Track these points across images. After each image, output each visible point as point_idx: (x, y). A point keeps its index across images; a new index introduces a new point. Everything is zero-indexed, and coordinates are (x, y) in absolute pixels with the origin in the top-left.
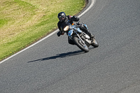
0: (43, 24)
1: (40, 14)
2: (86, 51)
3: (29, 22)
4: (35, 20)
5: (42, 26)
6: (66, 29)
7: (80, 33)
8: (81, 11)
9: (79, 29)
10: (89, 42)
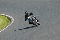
2: (37, 26)
7: (34, 19)
8: (8, 25)
9: (33, 18)
10: (37, 22)
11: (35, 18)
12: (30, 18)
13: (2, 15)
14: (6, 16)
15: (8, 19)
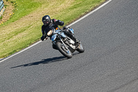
3: (63, 5)
4: (68, 3)
5: (75, 10)
6: (49, 33)
10: (74, 48)
12: (52, 34)
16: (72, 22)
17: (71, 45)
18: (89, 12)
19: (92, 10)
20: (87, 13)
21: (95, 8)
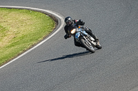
0: (13, 46)
1: (10, 35)
4: (6, 41)
5: (12, 48)
6: (73, 32)
8: (51, 33)
9: (85, 32)
10: (95, 44)
11: (90, 33)
13: (36, 11)
14: (46, 14)
15: (51, 20)
16: (10, 60)
17: (92, 42)
18: (27, 50)
19: (29, 48)
20: (25, 51)
21: (33, 46)
